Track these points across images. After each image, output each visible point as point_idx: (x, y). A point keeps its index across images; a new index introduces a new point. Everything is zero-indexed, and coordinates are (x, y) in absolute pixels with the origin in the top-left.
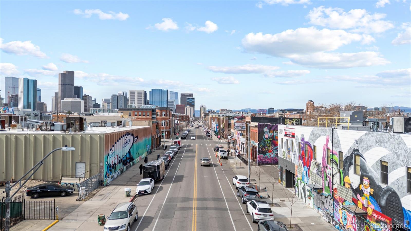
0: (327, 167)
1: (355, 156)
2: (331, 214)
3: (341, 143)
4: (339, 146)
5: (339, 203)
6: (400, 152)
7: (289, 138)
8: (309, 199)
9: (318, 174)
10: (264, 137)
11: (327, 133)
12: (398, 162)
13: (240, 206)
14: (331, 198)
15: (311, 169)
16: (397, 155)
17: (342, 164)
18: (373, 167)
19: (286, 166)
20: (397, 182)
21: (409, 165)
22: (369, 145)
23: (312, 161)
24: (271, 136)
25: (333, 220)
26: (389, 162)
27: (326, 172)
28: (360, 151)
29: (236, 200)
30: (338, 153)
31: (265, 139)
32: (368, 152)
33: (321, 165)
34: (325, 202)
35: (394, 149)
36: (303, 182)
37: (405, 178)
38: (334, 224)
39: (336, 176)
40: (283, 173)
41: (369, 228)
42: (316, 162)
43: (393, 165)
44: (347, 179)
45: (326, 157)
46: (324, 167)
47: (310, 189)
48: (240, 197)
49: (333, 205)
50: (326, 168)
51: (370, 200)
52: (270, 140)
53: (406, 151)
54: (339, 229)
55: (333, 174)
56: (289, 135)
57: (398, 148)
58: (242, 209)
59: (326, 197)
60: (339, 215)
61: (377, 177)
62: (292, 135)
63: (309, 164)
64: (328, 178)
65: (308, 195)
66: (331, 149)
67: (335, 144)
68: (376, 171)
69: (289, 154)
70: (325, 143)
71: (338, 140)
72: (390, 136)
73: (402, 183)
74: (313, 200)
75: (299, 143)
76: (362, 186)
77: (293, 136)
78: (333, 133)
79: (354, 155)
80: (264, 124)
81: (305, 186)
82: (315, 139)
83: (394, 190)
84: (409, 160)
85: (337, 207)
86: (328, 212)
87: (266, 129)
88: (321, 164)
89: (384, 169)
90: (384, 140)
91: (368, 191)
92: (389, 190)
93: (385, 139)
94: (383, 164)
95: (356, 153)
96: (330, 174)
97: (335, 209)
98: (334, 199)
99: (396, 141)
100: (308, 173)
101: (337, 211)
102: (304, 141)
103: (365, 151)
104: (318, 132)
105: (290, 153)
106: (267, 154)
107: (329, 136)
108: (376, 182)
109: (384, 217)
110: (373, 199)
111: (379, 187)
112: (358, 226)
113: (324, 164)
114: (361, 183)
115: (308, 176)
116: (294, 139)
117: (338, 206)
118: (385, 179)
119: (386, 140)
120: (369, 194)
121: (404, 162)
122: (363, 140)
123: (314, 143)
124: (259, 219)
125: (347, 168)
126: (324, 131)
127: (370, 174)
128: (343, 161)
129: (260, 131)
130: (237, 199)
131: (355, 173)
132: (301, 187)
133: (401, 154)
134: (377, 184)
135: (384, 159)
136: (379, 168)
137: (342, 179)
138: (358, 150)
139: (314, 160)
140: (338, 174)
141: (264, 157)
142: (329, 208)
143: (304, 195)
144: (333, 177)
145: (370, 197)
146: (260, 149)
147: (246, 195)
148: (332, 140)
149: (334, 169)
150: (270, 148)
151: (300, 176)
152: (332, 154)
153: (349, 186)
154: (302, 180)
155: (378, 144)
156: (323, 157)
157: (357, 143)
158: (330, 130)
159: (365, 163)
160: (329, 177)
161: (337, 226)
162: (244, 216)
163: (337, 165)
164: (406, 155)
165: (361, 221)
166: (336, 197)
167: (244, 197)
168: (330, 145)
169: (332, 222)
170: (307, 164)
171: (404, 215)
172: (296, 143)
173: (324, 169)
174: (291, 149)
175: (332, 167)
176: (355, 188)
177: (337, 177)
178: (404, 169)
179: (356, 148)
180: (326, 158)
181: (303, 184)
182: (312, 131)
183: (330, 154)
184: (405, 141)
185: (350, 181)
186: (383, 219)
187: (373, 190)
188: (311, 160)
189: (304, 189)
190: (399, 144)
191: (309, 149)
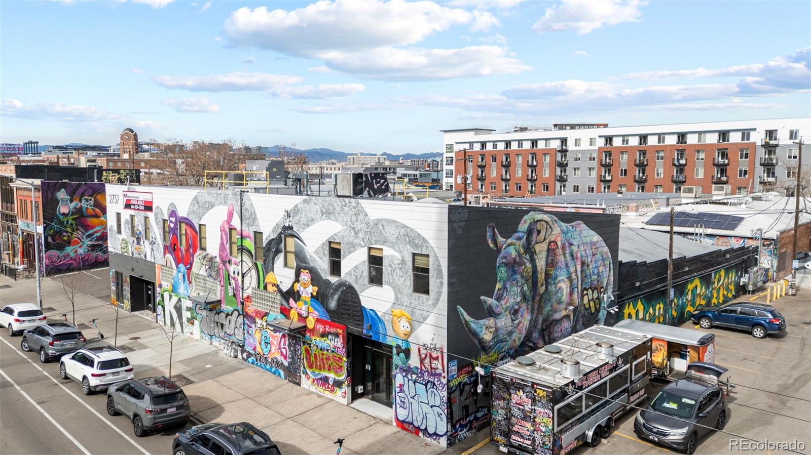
0: (230, 262)
1: (286, 236)
2: (239, 341)
3: (258, 216)
4: (254, 222)
5: (255, 319)
6: (358, 225)
7: (137, 211)
8: (190, 325)
9: (210, 276)
10: (59, 210)
11: (229, 200)
12: (357, 241)
13: (41, 369)
14: (239, 315)
15: (195, 269)
16: (355, 232)
17: (261, 253)
18: (316, 252)
19: (131, 269)
20: (355, 271)
21: (372, 244)
22: (310, 218)
23: (197, 254)
24: (75, 208)
25: (243, 351)
26: (342, 243)
27: (227, 270)
28: (295, 229)
29: (24, 358)
30: (252, 235)
31: (61, 217)
32: (308, 229)
33: (218, 259)
34: (226, 323)
35: (350, 223)
36: (176, 296)
37: (367, 264)
38: (245, 357)
39: (249, 275)
40: (124, 284)
41: (309, 348)
42: (204, 253)
43: (349, 246)
44: (270, 278)
45: (228, 244)
46: (224, 262)
47: (191, 306)
48: (31, 350)
49: (243, 326)
50: (228, 264)
51: (312, 305)
52: (74, 217)
53: (368, 224)
54: (255, 363)
55: (244, 272)
56: (139, 205)
57: (357, 220)
58: (46, 374)
59: (227, 315)
60: (254, 341)
61: (323, 268)
62: (145, 206)
63: (190, 260)
64: (233, 282)
65: (188, 318)
66: (239, 228)
67: (246, 219)
68: (322, 259)
69: (138, 243)
70: (226, 218)
71: (253, 211)
72: (344, 203)
73: (362, 272)
74: (200, 325)
75: (164, 221)
76: (299, 285)
77: (148, 207)
78: (242, 200)
79: (283, 236)
80: (57, 183)
81: (181, 302)
82: (202, 211)
83: (349, 283)
84: (371, 237)
85: (251, 327)
86: (233, 339)
87: (62, 194)
88: (218, 256)
89: (335, 254)
90: (335, 209)
91: (308, 290)
92: (341, 284)
93: (336, 207)
94: (333, 246)
95: (287, 231)
96: (236, 273)
97: (248, 332)
98: (246, 315)
99: (353, 210)
100: (188, 276)
101: (250, 335)
102: (176, 217)
103: (304, 228)
104: (209, 199)
105: (142, 243)
106: (67, 248)
107: (234, 206)
108: (322, 275)
109: (334, 327)
110: (316, 303)
111: (327, 282)
112: (290, 350)
113: (224, 256)
114: (297, 280)
115: (187, 282)
116: (149, 214)
117: (253, 326)
118: (336, 268)
119: (338, 209)
120: (310, 296)
121: (365, 240)
122: (299, 210)
123: (200, 219)
124: (103, 383)
125: (271, 258)
126: (222, 196)
127: (311, 264)
128: (264, 248)
129: (47, 197)
130: (26, 357)
131: (286, 265)
132: (170, 306)
133: (361, 229)
134: (324, 278)
135: (335, 239)
136: (327, 252)
137: (262, 278)
138: (291, 228)
139: (200, 252)
140: (253, 272)
141: (60, 256)
142: (234, 333)
143: (178, 320)
144: (243, 277)
145: (311, 301)
146: (50, 240)
147: (53, 343)
148: (240, 212)
149: (244, 263)
150: (75, 235)
151: (169, 284)
152: (240, 237)
153: (275, 289)
154: (172, 291)
155: (325, 215)
156: (222, 244)
157: (289, 216)
158: (235, 194)
159: (303, 248)
160: (234, 278)
161: (250, 360)
162: (60, 387)
163: (252, 256)
164: (367, 230)
165: (296, 341)
166: (249, 311)
167: (49, 349)
168: (236, 222)
169: (242, 355)
170: (185, 261)
171: (365, 316)
172: (156, 221)
173: (224, 265)
174: (143, 233)
175: (242, 261)
176: (284, 290)
177: (251, 276)
178: (365, 251)
179: (287, 225)
180: (228, 246)
181: (175, 299)
182: (195, 198)
183: (236, 237)
184: (366, 210)
185: (276, 280)
186: (333, 330)
187: (316, 288)
188: (195, 251)
189: (178, 309)
190: (357, 215)
191: (188, 232)
